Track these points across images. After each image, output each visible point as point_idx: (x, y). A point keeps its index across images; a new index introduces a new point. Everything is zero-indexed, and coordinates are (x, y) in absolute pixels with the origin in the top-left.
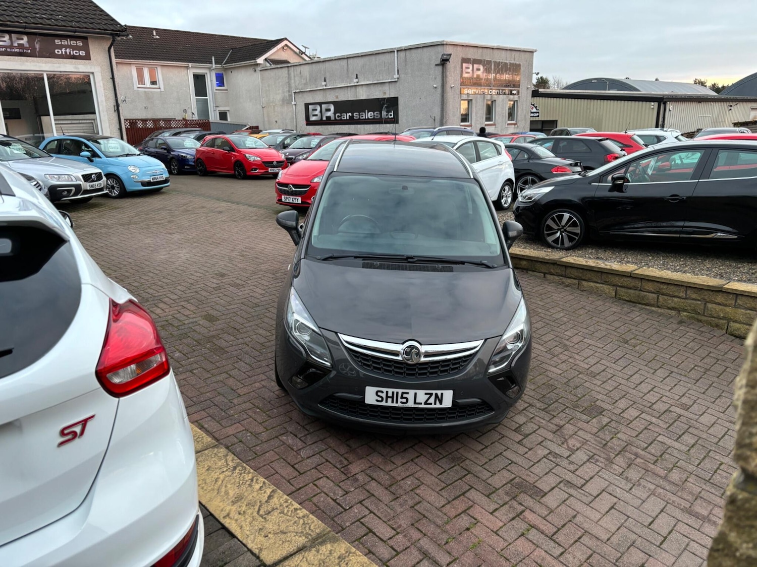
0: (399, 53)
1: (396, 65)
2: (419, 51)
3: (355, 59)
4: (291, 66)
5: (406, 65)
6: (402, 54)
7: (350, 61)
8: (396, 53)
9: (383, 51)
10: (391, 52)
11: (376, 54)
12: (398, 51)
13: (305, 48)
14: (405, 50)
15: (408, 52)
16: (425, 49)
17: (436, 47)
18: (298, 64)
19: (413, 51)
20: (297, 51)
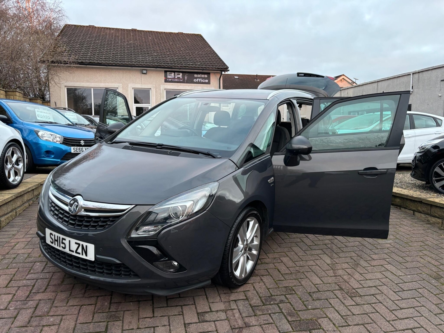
0: (414, 75)
1: (411, 83)
2: (429, 72)
3: (383, 82)
4: (342, 90)
5: (418, 82)
6: (416, 76)
7: (380, 83)
8: (412, 75)
9: (402, 75)
10: (408, 75)
11: (397, 77)
12: (413, 74)
13: (356, 79)
14: (419, 72)
15: (420, 74)
16: (434, 71)
17: (442, 68)
18: (346, 88)
19: (424, 73)
20: (350, 82)
